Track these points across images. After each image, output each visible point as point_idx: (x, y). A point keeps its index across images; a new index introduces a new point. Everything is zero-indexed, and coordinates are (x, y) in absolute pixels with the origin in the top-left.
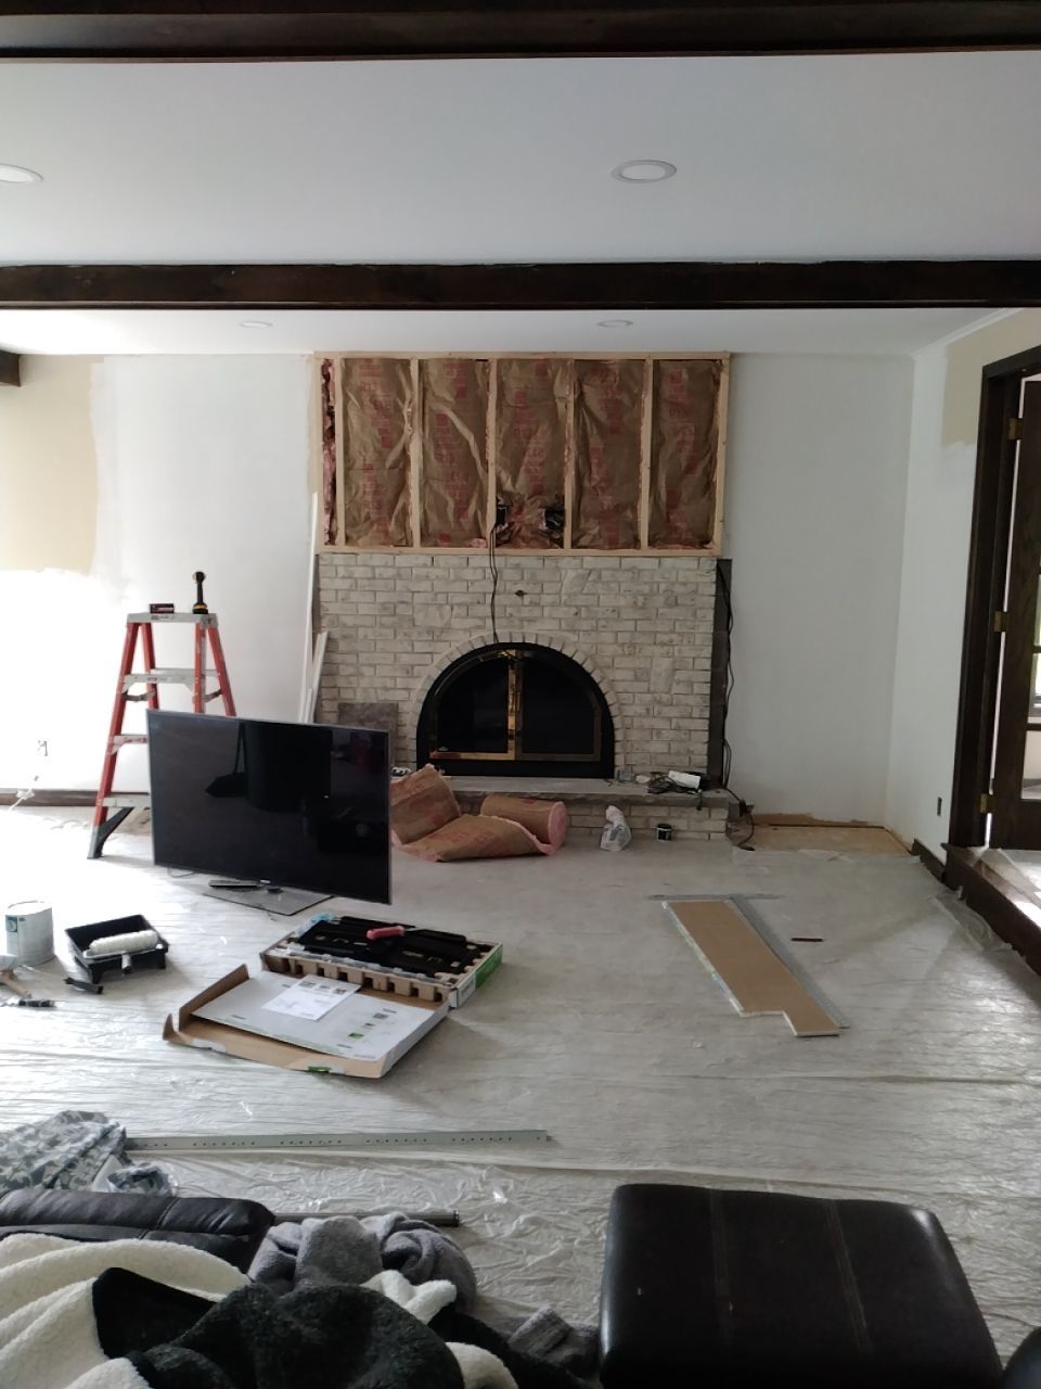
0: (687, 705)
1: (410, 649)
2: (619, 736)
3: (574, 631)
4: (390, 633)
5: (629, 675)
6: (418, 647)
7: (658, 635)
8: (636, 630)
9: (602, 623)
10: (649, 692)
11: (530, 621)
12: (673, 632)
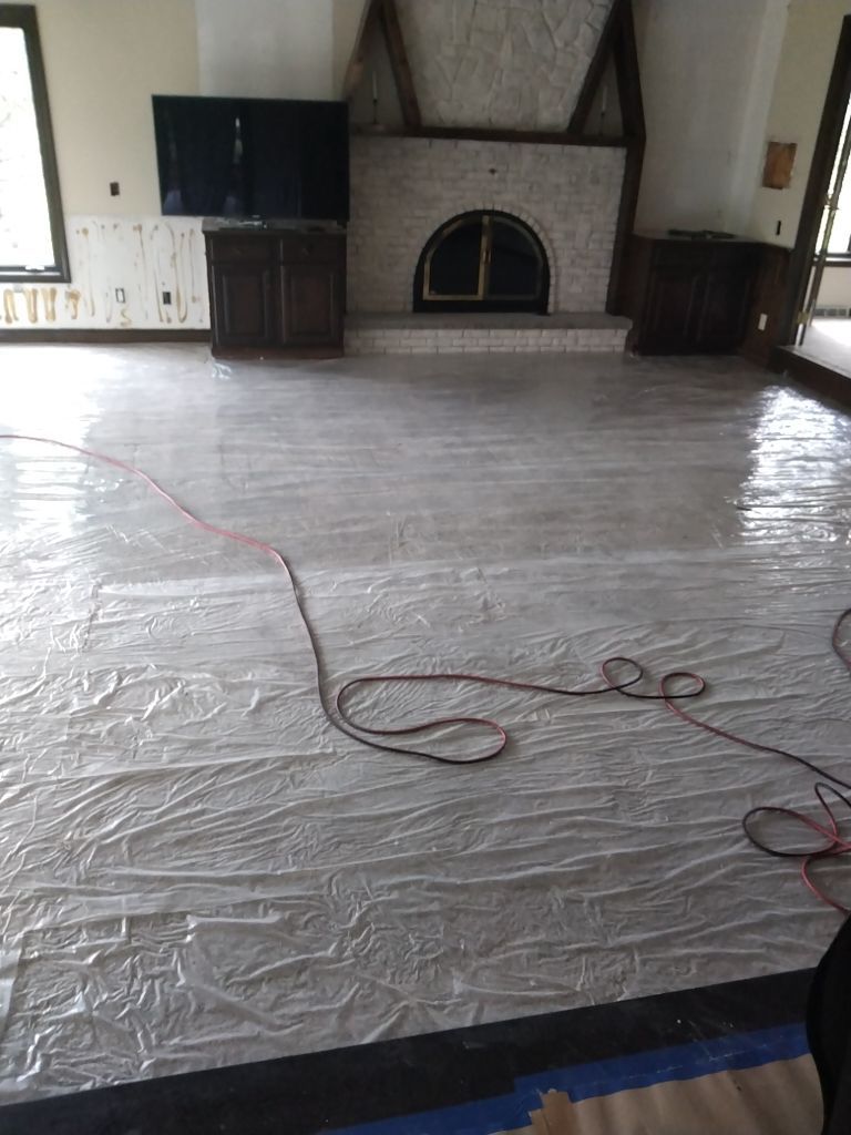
0: (598, 258)
1: (410, 214)
2: (553, 281)
3: (527, 201)
5: (562, 236)
6: (416, 213)
7: (584, 206)
8: (569, 201)
9: (547, 195)
10: (574, 248)
11: (498, 193)
12: (593, 203)
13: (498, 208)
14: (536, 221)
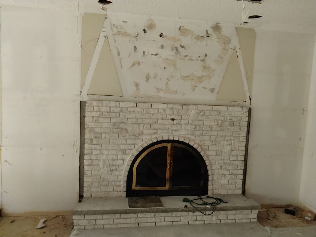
0: (236, 165)
1: (125, 143)
2: (210, 178)
3: (193, 135)
4: (116, 135)
5: (215, 153)
6: (128, 142)
7: (226, 137)
8: (218, 135)
9: (204, 132)
10: (222, 160)
11: (176, 131)
12: (231, 136)
13: (176, 139)
14: (199, 145)
